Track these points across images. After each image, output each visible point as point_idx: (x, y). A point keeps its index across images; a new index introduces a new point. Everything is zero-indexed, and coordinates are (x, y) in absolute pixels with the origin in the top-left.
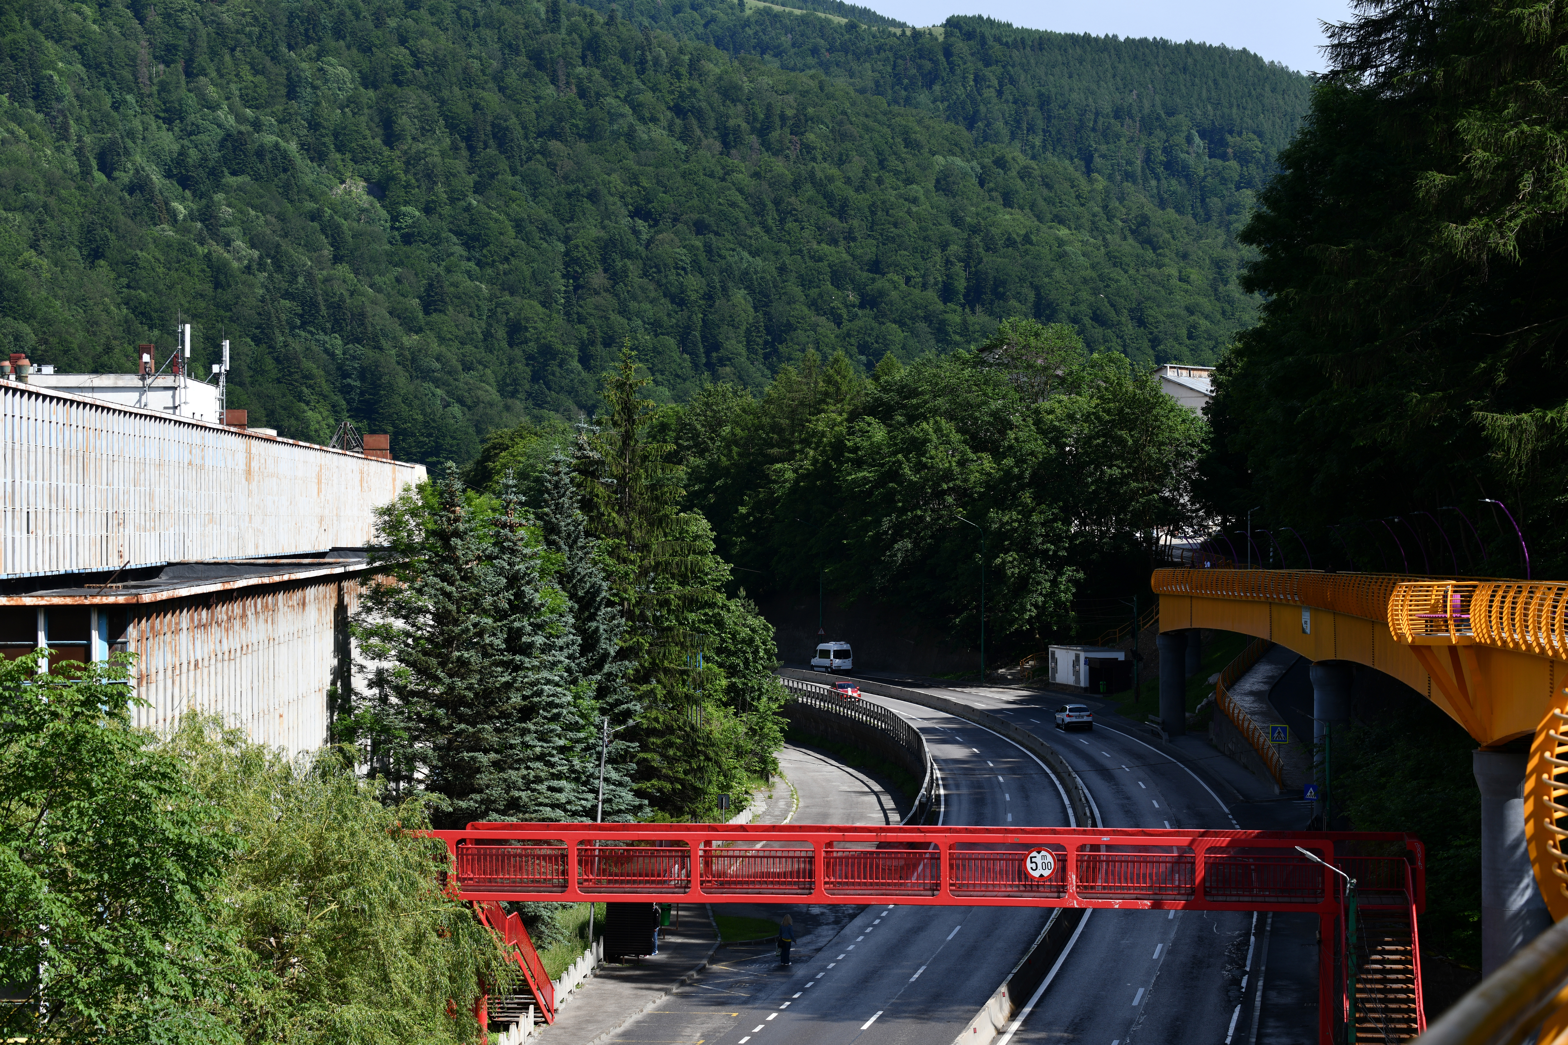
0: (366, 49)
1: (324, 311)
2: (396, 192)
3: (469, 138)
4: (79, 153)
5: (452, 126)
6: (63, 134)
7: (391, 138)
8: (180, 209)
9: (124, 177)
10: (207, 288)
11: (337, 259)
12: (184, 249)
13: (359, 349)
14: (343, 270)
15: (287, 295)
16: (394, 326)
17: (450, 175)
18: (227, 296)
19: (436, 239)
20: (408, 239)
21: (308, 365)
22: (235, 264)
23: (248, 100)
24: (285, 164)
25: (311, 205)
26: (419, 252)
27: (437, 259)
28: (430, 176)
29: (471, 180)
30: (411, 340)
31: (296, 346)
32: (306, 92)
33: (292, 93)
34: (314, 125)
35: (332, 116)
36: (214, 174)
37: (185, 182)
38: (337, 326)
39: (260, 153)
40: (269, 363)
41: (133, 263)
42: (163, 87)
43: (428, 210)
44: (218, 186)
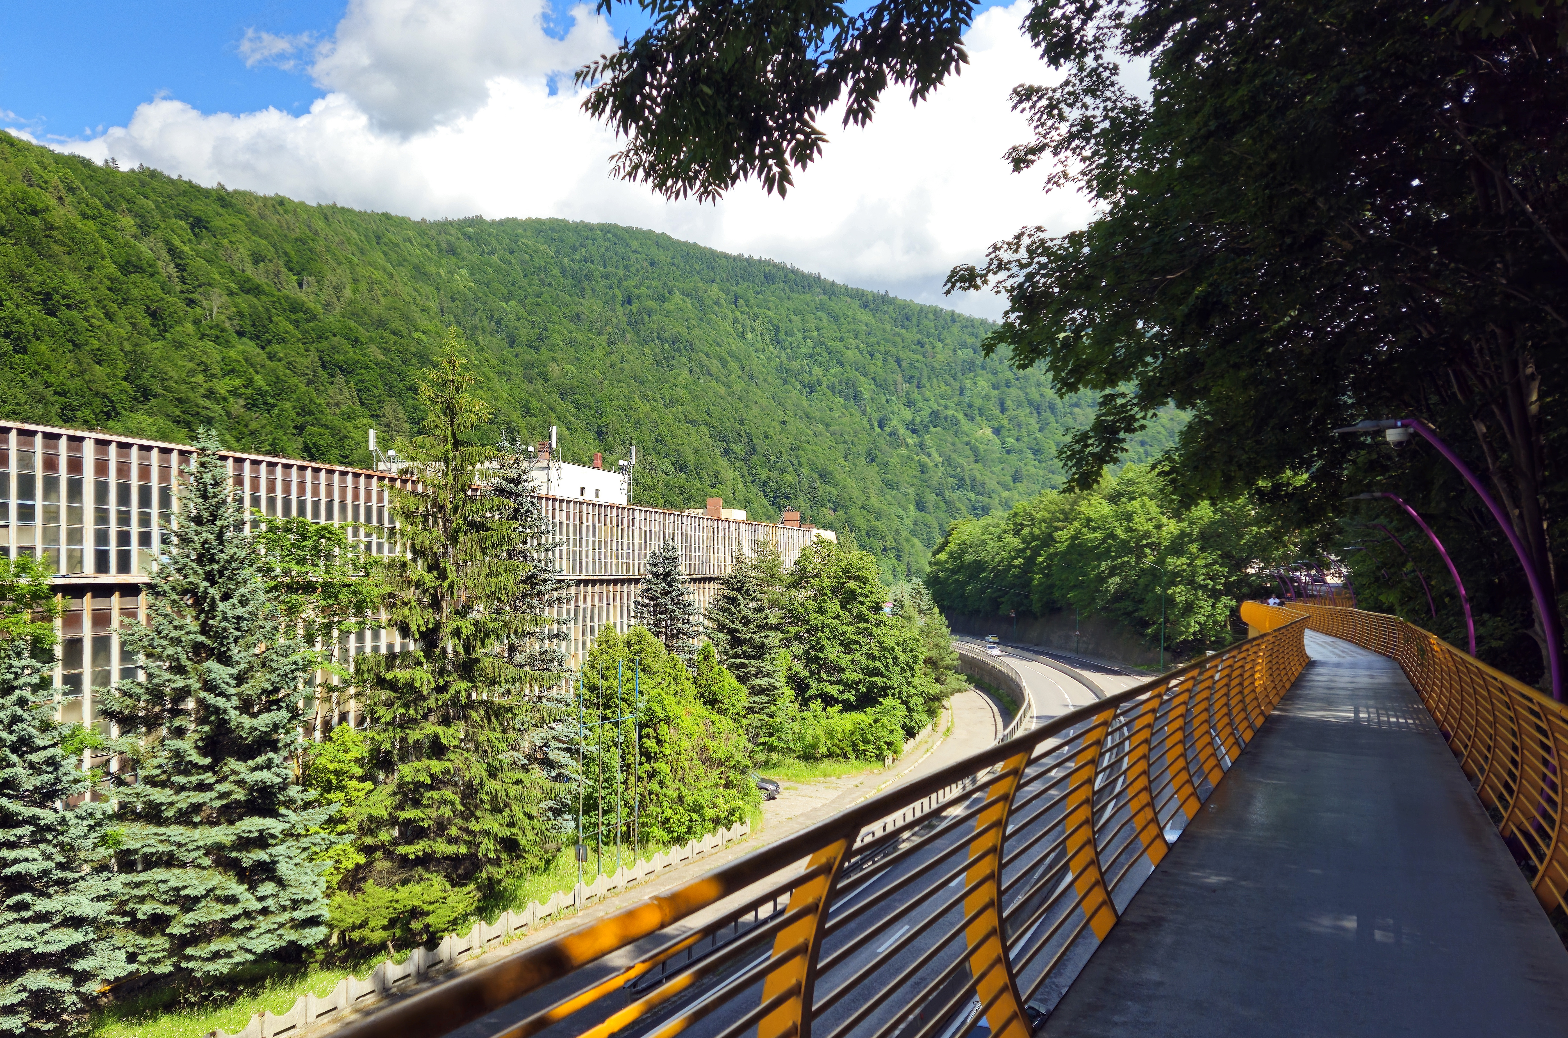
0: (995, 374)
1: (968, 482)
2: (1004, 432)
3: (1038, 409)
4: (870, 420)
5: (1030, 404)
6: (864, 413)
7: (1003, 411)
8: (910, 442)
9: (888, 430)
10: (918, 474)
11: (976, 461)
12: (910, 458)
13: (980, 498)
14: (979, 465)
15: (953, 476)
16: (999, 488)
17: (1028, 424)
18: (926, 477)
19: (1020, 452)
20: (1008, 452)
21: (958, 505)
22: (931, 464)
23: (942, 397)
24: (956, 423)
25: (966, 439)
26: (1013, 457)
27: (1021, 460)
28: (1019, 425)
29: (1037, 426)
30: (1005, 494)
31: (954, 497)
32: (968, 393)
33: (961, 393)
34: (970, 406)
35: (978, 402)
36: (926, 427)
37: (914, 431)
38: (973, 488)
39: (946, 419)
40: (942, 504)
41: (886, 464)
42: (908, 393)
43: (1018, 440)
44: (927, 432)
